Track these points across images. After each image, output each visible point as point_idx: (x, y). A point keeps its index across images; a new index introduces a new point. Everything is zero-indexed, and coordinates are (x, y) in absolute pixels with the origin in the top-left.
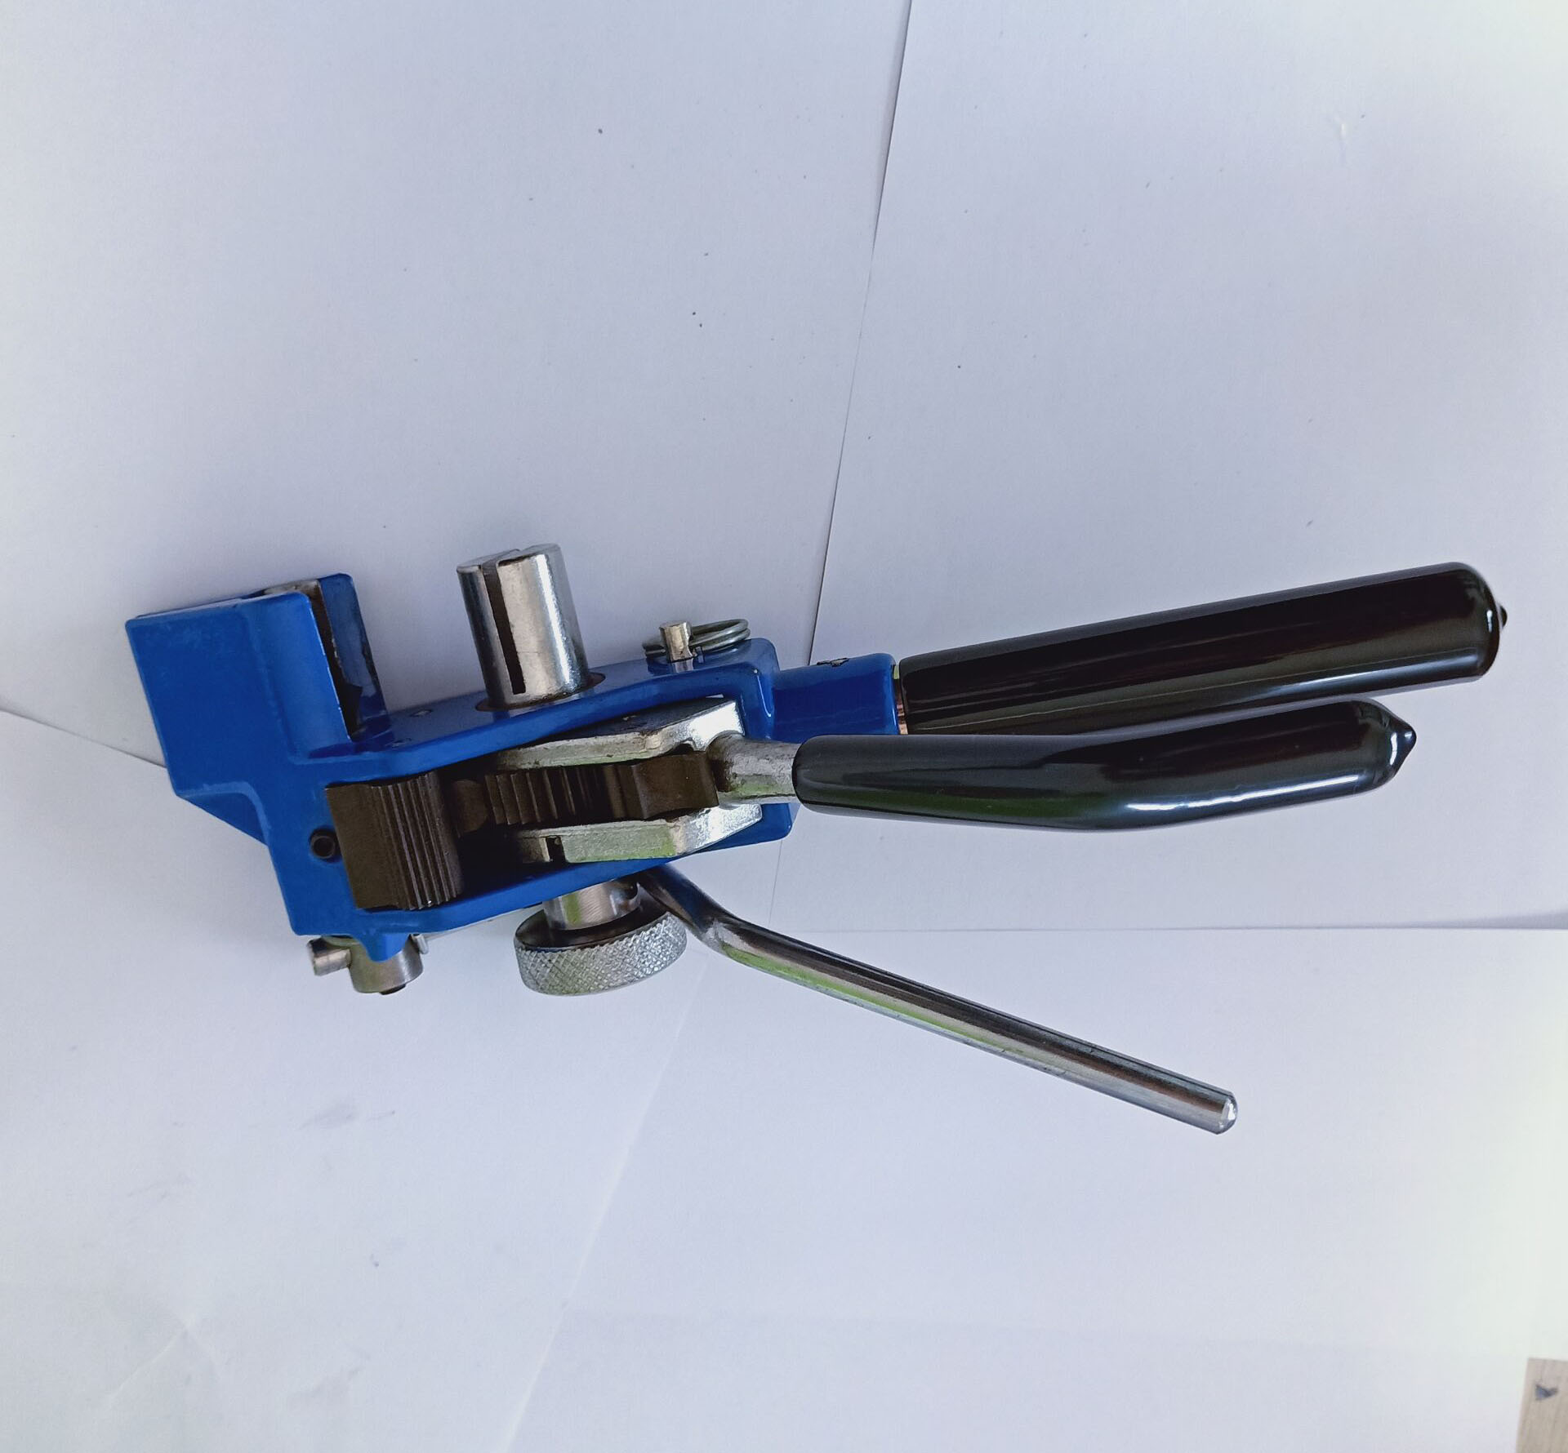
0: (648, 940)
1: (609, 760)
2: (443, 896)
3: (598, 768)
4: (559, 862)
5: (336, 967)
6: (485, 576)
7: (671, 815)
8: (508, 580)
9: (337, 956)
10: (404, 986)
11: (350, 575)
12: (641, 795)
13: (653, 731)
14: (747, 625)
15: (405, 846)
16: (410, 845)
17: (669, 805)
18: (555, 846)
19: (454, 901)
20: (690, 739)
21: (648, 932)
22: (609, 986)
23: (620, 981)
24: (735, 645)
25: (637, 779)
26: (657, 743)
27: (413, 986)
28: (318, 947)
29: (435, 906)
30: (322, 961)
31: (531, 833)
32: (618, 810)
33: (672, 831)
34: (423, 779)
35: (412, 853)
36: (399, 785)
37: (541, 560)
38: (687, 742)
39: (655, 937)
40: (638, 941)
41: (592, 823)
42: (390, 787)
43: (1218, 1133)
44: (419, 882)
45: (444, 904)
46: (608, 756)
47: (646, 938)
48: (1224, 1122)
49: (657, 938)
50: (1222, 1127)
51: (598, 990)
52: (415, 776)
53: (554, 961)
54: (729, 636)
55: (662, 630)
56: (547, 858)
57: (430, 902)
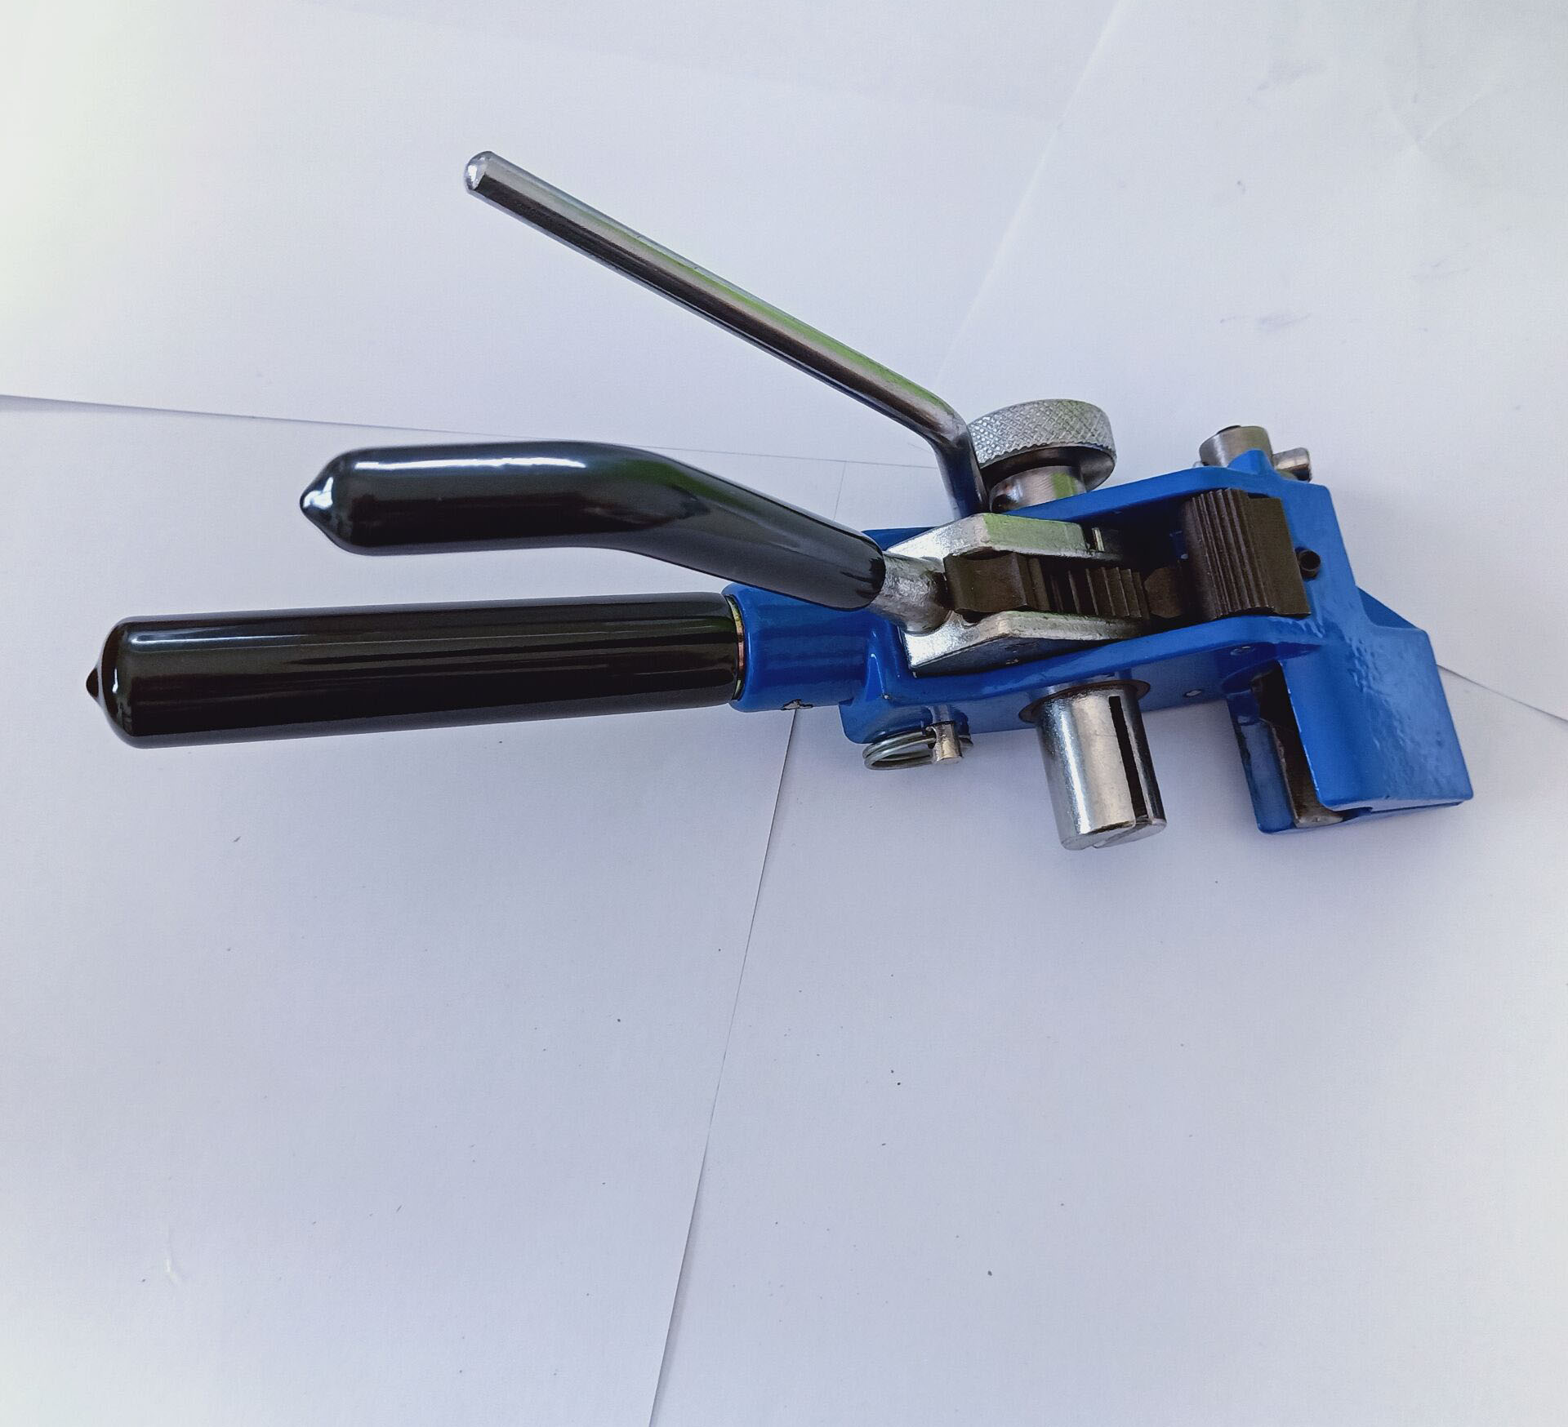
0: (996, 446)
1: (1046, 615)
2: (1206, 498)
3: (1053, 609)
4: (1086, 524)
5: (1286, 455)
6: (1146, 813)
7: (987, 554)
8: (1125, 807)
9: (1289, 464)
10: (1219, 433)
11: (1259, 831)
12: (1018, 577)
13: (1003, 636)
14: (865, 763)
15: (1243, 549)
16: (1239, 549)
17: (990, 565)
18: (1090, 539)
19: (1197, 494)
20: (965, 627)
21: (995, 454)
22: (1038, 403)
23: (1027, 408)
24: (884, 738)
25: (1022, 592)
26: (1002, 624)
27: (1210, 431)
28: (1303, 473)
29: (1215, 490)
30: (1301, 461)
31: (1112, 557)
32: (1037, 569)
33: (989, 537)
34: (1224, 612)
35: (1237, 541)
36: (1250, 607)
37: (1085, 827)
38: (969, 624)
39: (987, 450)
40: (1007, 446)
41: (1059, 557)
42: (1258, 605)
43: (488, 154)
44: (1230, 514)
45: (1206, 492)
46: (1047, 618)
47: (998, 448)
48: (479, 164)
49: (985, 449)
50: (483, 159)
51: (1050, 401)
52: (1232, 615)
53: (1090, 434)
54: (887, 748)
55: (961, 755)
56: (1097, 533)
57: (1220, 494)
